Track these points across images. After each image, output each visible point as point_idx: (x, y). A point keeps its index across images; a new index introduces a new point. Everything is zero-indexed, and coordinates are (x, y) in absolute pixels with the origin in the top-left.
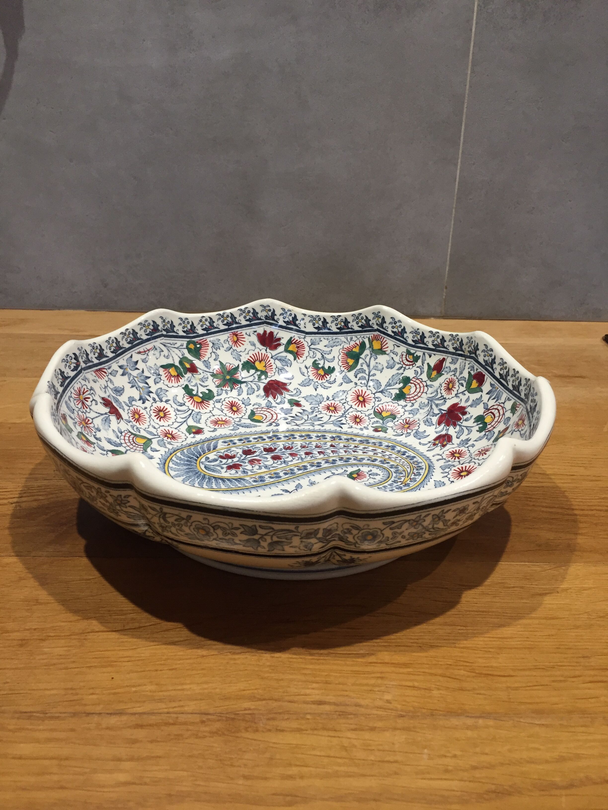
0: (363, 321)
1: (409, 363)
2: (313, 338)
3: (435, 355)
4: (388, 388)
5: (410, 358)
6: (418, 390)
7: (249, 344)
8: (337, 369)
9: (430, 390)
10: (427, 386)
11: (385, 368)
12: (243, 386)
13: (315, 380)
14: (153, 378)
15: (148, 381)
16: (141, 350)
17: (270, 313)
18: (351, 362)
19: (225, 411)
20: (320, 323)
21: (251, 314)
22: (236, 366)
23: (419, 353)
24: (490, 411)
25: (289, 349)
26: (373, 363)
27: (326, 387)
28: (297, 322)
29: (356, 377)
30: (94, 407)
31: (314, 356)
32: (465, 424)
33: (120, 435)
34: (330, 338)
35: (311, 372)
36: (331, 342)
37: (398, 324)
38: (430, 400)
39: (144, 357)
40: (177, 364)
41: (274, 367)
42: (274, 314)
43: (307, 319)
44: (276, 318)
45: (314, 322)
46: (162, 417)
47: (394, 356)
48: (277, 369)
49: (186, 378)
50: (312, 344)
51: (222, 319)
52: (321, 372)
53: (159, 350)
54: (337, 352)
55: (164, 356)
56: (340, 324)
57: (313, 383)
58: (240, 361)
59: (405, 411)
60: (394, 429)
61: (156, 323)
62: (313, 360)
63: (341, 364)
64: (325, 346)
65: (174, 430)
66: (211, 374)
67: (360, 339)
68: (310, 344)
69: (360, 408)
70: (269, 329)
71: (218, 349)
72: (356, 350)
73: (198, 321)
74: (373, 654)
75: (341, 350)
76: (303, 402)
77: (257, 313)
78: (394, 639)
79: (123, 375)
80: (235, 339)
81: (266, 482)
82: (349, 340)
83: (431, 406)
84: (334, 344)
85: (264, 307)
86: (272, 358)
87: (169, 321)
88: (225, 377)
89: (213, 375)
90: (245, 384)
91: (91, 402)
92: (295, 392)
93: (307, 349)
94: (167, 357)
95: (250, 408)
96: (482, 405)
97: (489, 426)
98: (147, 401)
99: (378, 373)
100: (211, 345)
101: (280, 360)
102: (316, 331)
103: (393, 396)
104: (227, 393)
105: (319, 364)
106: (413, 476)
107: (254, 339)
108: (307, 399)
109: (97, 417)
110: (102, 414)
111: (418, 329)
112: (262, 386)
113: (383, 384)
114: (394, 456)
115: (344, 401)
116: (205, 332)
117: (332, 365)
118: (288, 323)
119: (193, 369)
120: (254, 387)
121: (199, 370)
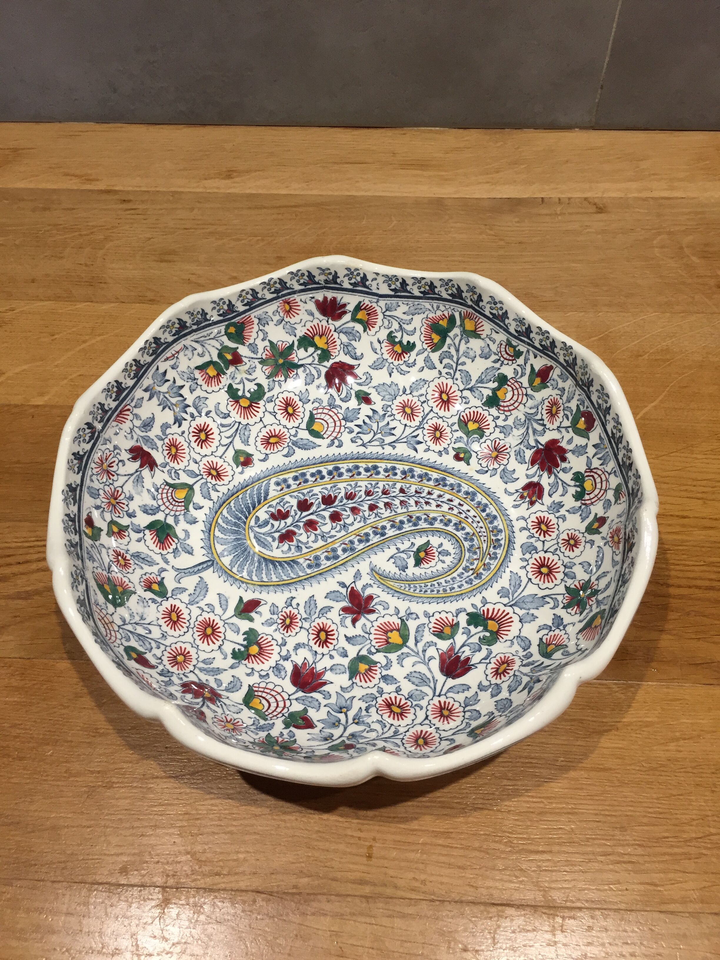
0: (454, 289)
1: (508, 357)
2: (388, 302)
3: (541, 357)
4: (480, 385)
5: (511, 351)
6: (515, 398)
7: (306, 313)
8: (419, 347)
9: (530, 403)
10: (526, 395)
11: (478, 357)
12: (300, 370)
13: (390, 360)
14: (187, 385)
15: (182, 392)
16: (169, 355)
17: (331, 277)
18: (436, 338)
19: (279, 416)
20: (398, 284)
21: (305, 277)
22: (291, 343)
23: (522, 348)
24: (592, 474)
25: (357, 317)
26: (463, 348)
27: (403, 372)
28: (367, 283)
29: (441, 363)
30: (122, 470)
31: (390, 326)
32: (561, 475)
33: (156, 493)
34: (410, 303)
35: (386, 347)
36: (412, 308)
37: (499, 305)
38: (529, 417)
39: (172, 362)
40: (215, 359)
41: (338, 343)
42: (336, 276)
43: (380, 279)
44: (338, 281)
45: (390, 282)
46: (203, 441)
47: (491, 343)
48: (342, 346)
49: (228, 376)
50: (387, 310)
51: (268, 287)
52: (398, 349)
53: (190, 349)
54: (418, 322)
55: (198, 354)
56: (424, 287)
57: (387, 364)
58: (295, 336)
59: (496, 426)
60: (479, 457)
61: (182, 320)
62: (388, 331)
63: (423, 339)
64: (404, 313)
65: (218, 459)
66: (259, 360)
67: (449, 310)
68: (384, 310)
69: (442, 413)
70: (330, 295)
71: (266, 325)
72: (444, 323)
73: (236, 297)
74: (416, 819)
75: (424, 320)
76: (374, 396)
77: (314, 277)
78: (439, 797)
79: (150, 399)
80: (287, 307)
81: (322, 567)
82: (435, 309)
83: (528, 428)
84: (416, 311)
85: (323, 270)
86: (335, 331)
87: (199, 312)
88: (276, 361)
89: (263, 362)
90: (302, 369)
91: (117, 465)
92: (364, 378)
93: (380, 316)
94: (201, 355)
95: (309, 407)
96: (584, 459)
97: (587, 497)
98: (184, 422)
99: (468, 361)
100: (256, 321)
101: (345, 333)
102: (392, 293)
103: (485, 399)
104: (280, 386)
105: (396, 337)
106: (487, 561)
107: (312, 307)
108: (379, 390)
109: (127, 481)
110: (132, 475)
111: (524, 319)
112: (324, 370)
113: (474, 378)
114: (472, 513)
115: (423, 399)
116: (247, 307)
117: (412, 339)
118: (355, 284)
119: (237, 360)
120: (314, 372)
121: (244, 359)
